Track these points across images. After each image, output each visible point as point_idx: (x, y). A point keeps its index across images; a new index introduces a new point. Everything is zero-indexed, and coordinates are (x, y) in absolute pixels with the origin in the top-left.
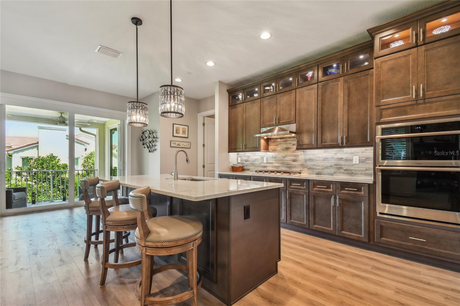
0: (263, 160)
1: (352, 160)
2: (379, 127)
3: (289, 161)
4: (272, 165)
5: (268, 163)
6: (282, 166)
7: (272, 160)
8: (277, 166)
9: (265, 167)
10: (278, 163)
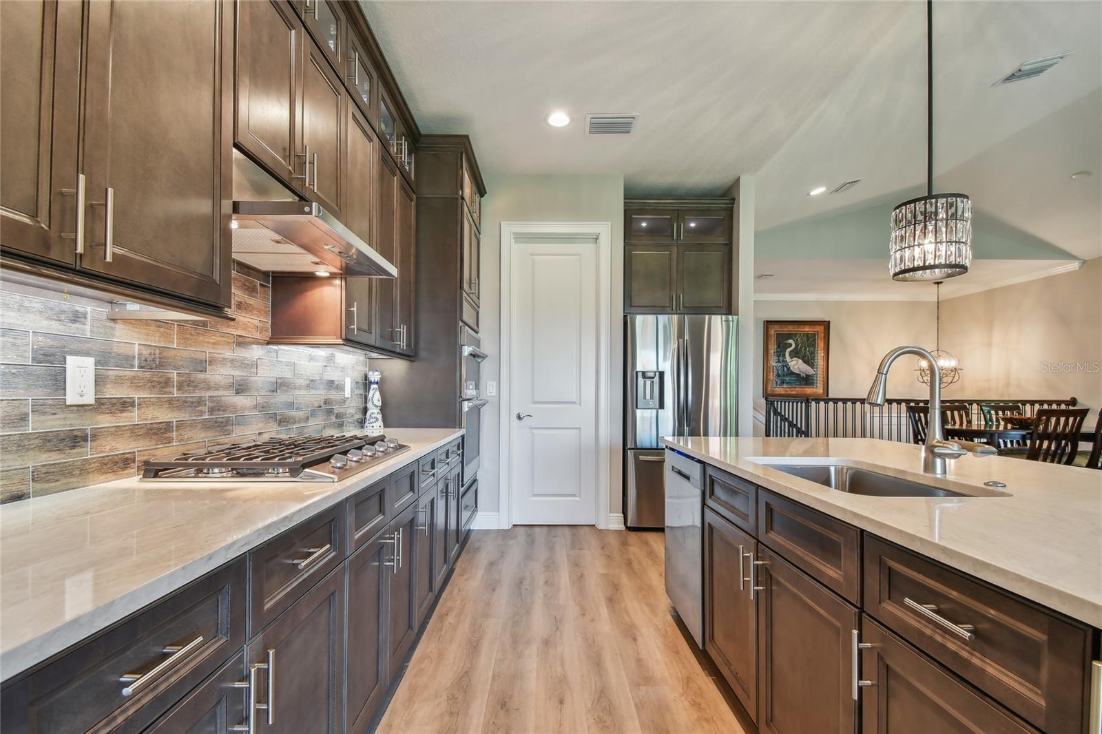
0: (59, 381)
3: (220, 393)
4: (133, 417)
5: (100, 405)
6: (192, 425)
7: (134, 382)
8: (168, 425)
9: (76, 440)
10: (172, 404)
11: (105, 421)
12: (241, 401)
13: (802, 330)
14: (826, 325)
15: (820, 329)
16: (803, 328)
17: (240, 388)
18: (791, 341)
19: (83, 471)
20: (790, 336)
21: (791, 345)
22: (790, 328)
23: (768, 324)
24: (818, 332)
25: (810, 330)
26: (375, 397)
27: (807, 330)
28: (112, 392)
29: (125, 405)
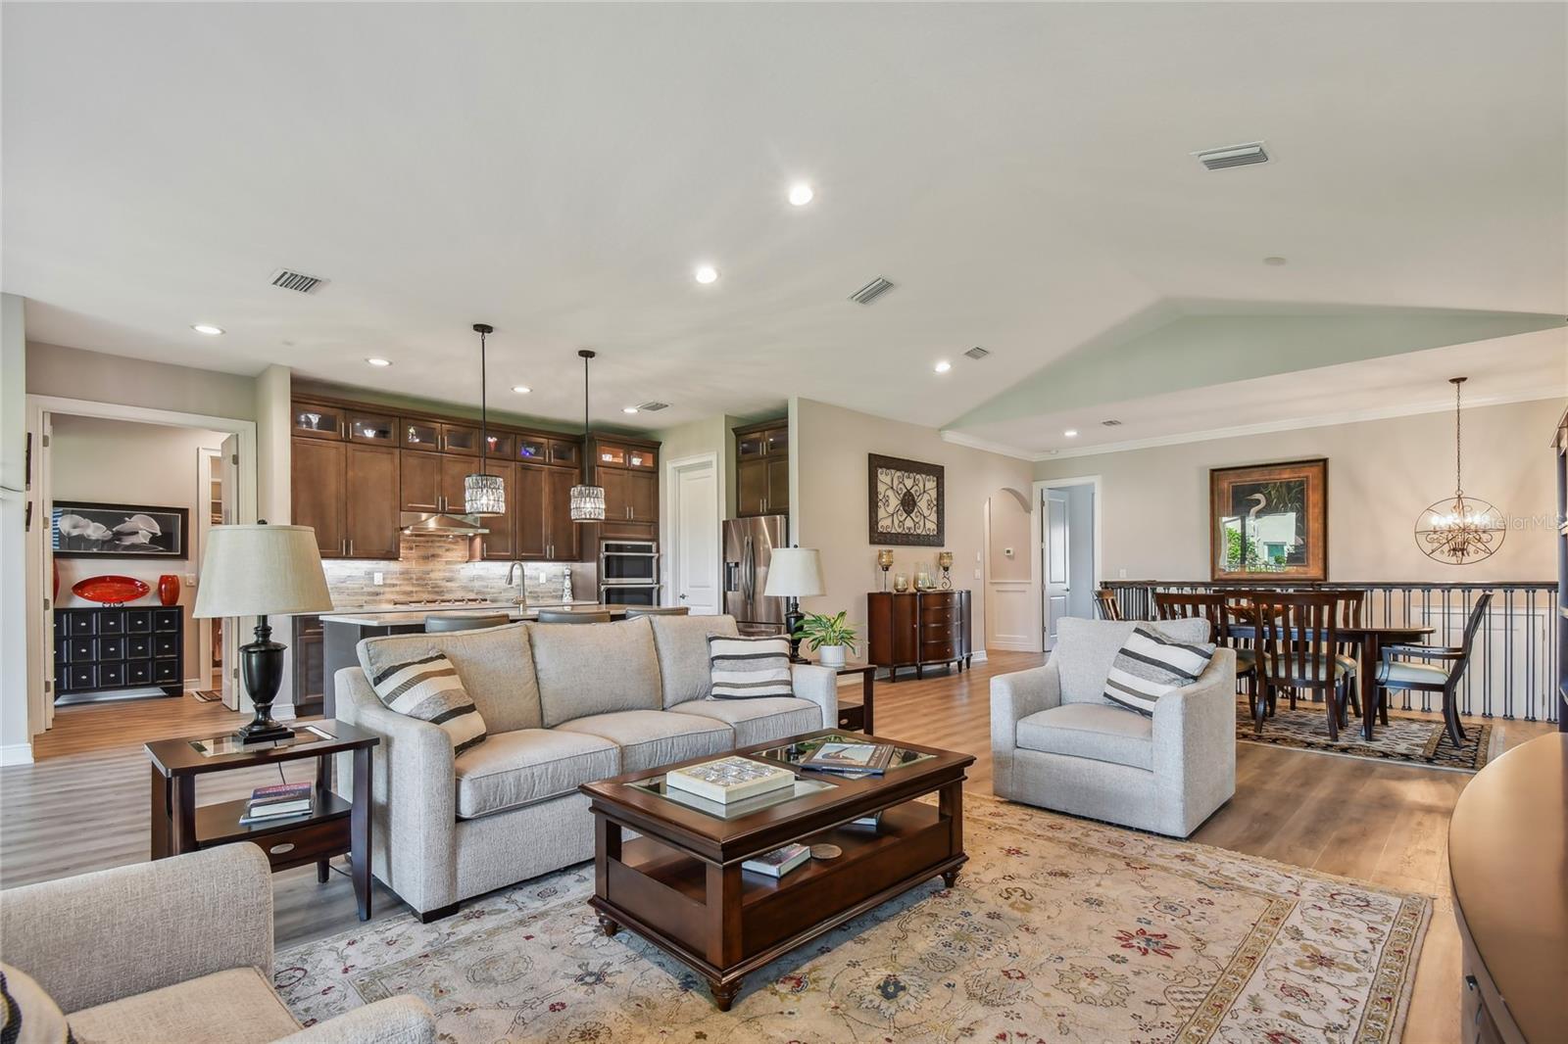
0: (372, 579)
1: (538, 579)
2: (604, 543)
4: (397, 589)
5: (385, 585)
6: (423, 592)
7: (397, 578)
8: (412, 592)
9: (377, 594)
10: (413, 585)
11: (387, 589)
12: (449, 584)
13: (1278, 477)
14: (1323, 463)
15: (1312, 473)
16: (1280, 474)
17: (449, 580)
18: (1258, 496)
19: (380, 602)
20: (1256, 488)
21: (1258, 502)
22: (1255, 477)
23: (1216, 474)
24: (1307, 477)
25: (1292, 475)
26: (568, 583)
27: (1286, 476)
28: (388, 582)
29: (394, 585)
